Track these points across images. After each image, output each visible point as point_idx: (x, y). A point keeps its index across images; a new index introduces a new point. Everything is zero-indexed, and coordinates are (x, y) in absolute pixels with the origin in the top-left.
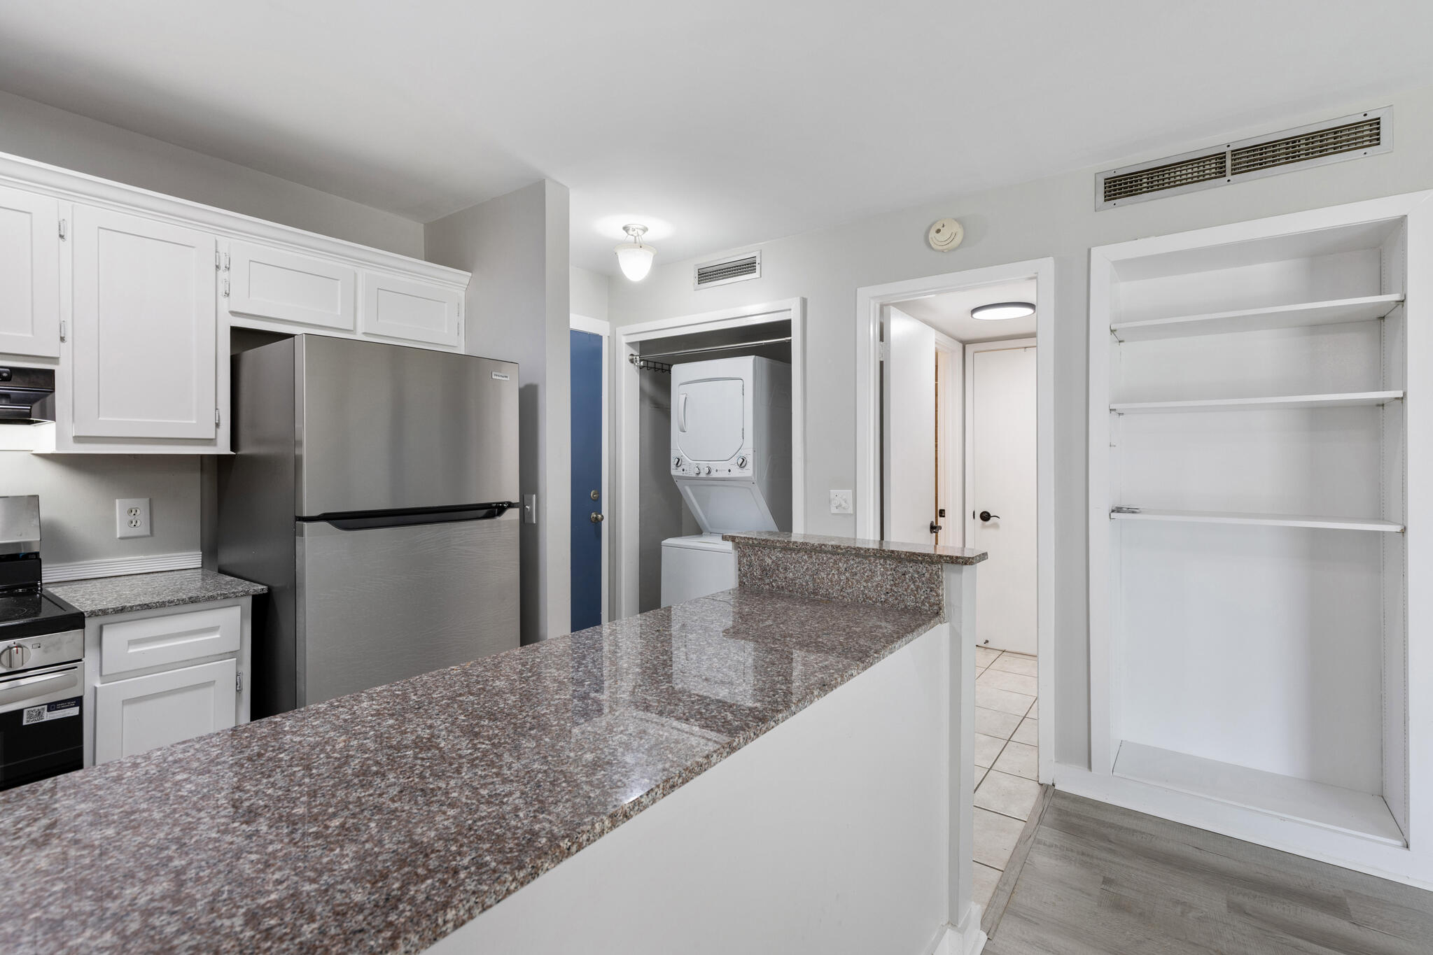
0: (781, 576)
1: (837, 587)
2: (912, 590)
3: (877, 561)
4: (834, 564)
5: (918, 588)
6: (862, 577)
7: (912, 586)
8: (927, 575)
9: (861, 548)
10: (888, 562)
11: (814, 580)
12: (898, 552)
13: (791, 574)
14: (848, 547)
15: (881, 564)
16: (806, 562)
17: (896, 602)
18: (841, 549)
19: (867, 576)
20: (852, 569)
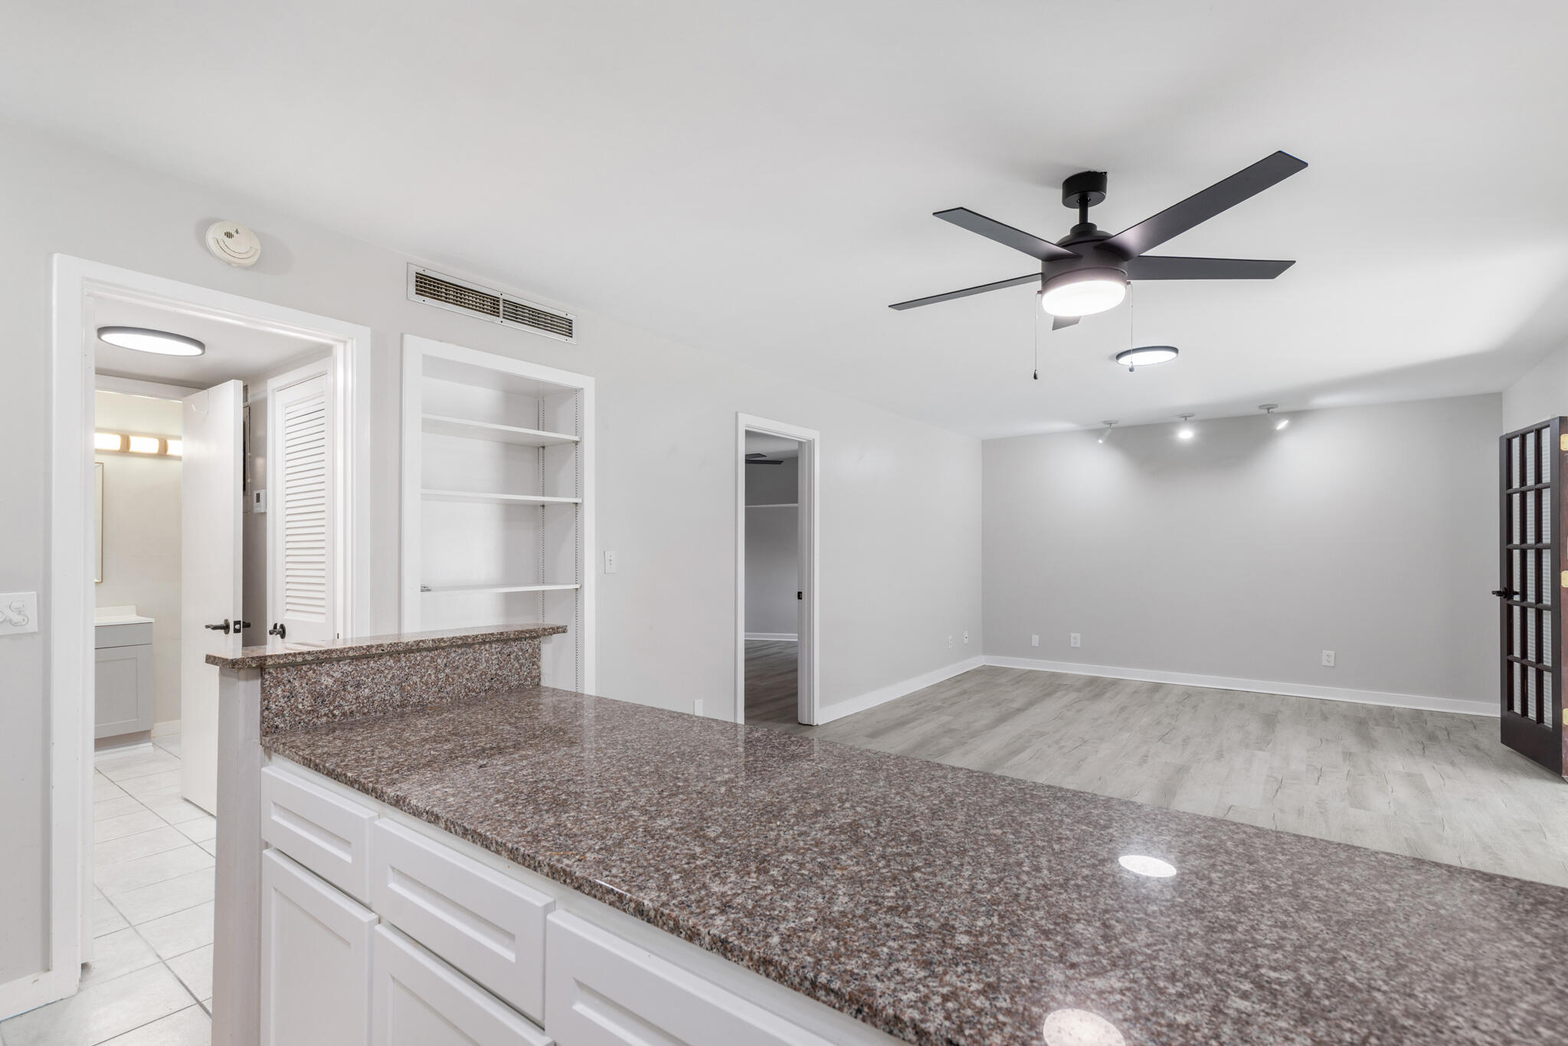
0: (349, 697)
1: (433, 689)
2: (516, 669)
3: (483, 648)
4: (430, 662)
5: (522, 665)
6: (465, 669)
7: (517, 665)
8: (530, 651)
9: (468, 636)
10: (494, 646)
11: (402, 689)
12: (507, 633)
13: (366, 690)
14: (453, 638)
15: (486, 650)
16: (391, 668)
17: (501, 685)
18: (445, 642)
19: (471, 667)
20: (454, 662)
